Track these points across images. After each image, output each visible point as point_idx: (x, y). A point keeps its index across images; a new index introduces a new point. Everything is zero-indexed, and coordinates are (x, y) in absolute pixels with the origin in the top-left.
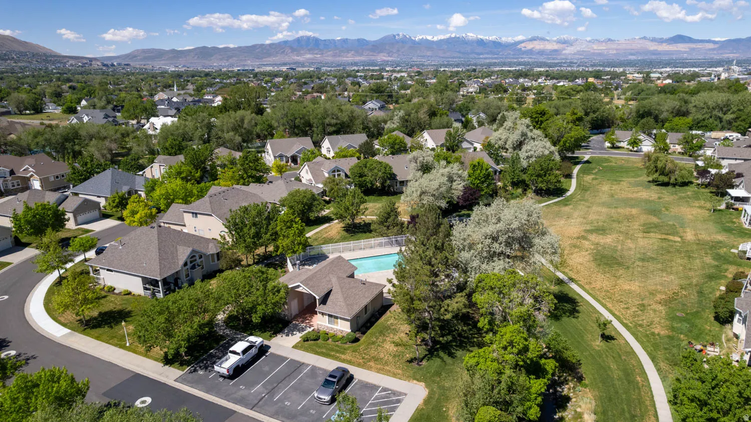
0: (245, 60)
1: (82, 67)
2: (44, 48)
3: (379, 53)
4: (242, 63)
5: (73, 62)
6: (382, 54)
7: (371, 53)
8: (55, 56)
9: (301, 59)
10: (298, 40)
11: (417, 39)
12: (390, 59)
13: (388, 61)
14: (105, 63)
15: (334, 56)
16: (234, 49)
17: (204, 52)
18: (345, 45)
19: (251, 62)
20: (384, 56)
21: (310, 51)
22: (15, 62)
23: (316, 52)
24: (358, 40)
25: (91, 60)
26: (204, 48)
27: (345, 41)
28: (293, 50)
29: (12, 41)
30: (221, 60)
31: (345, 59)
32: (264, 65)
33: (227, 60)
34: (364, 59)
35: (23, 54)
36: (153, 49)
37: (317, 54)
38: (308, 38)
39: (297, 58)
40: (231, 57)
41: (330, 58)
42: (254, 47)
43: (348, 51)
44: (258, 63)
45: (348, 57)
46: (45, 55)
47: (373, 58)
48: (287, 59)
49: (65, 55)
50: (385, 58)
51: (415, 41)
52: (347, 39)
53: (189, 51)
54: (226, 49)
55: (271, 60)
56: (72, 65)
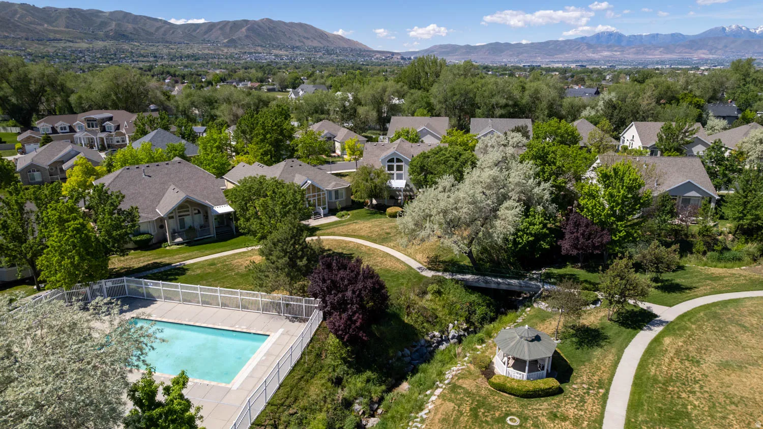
0: (536, 57)
1: (384, 60)
2: (361, 44)
3: (696, 50)
4: (531, 60)
5: (378, 56)
6: (700, 51)
7: (687, 50)
8: (367, 51)
9: (597, 57)
10: (598, 36)
11: (757, 31)
12: (711, 57)
13: (707, 60)
14: (404, 57)
15: (637, 53)
16: (526, 45)
17: (496, 48)
18: (654, 42)
19: (541, 59)
20: (704, 54)
21: (609, 47)
22: (337, 56)
23: (616, 49)
24: (672, 35)
25: (393, 54)
26: (497, 44)
27: (655, 36)
28: (589, 46)
29: (339, 39)
30: (511, 56)
31: (650, 57)
32: (554, 62)
33: (517, 56)
34: (674, 57)
35: (344, 49)
36: (449, 45)
37: (616, 51)
38: (610, 34)
39: (593, 55)
40: (522, 53)
41: (631, 56)
42: (547, 43)
43: (656, 47)
44: (547, 60)
45: (654, 55)
46: (360, 50)
47: (687, 56)
48: (581, 56)
49: (375, 50)
50: (703, 56)
51: (754, 34)
52: (657, 34)
53: (483, 47)
54: (519, 45)
55: (562, 57)
56: (377, 58)
